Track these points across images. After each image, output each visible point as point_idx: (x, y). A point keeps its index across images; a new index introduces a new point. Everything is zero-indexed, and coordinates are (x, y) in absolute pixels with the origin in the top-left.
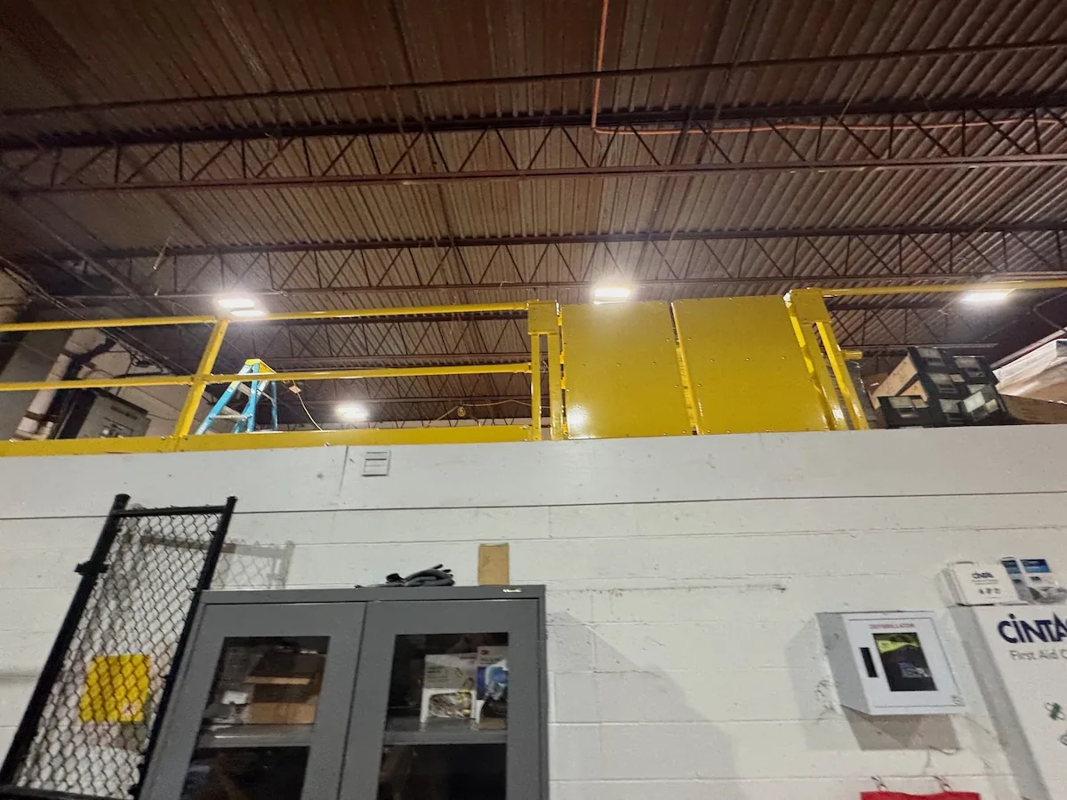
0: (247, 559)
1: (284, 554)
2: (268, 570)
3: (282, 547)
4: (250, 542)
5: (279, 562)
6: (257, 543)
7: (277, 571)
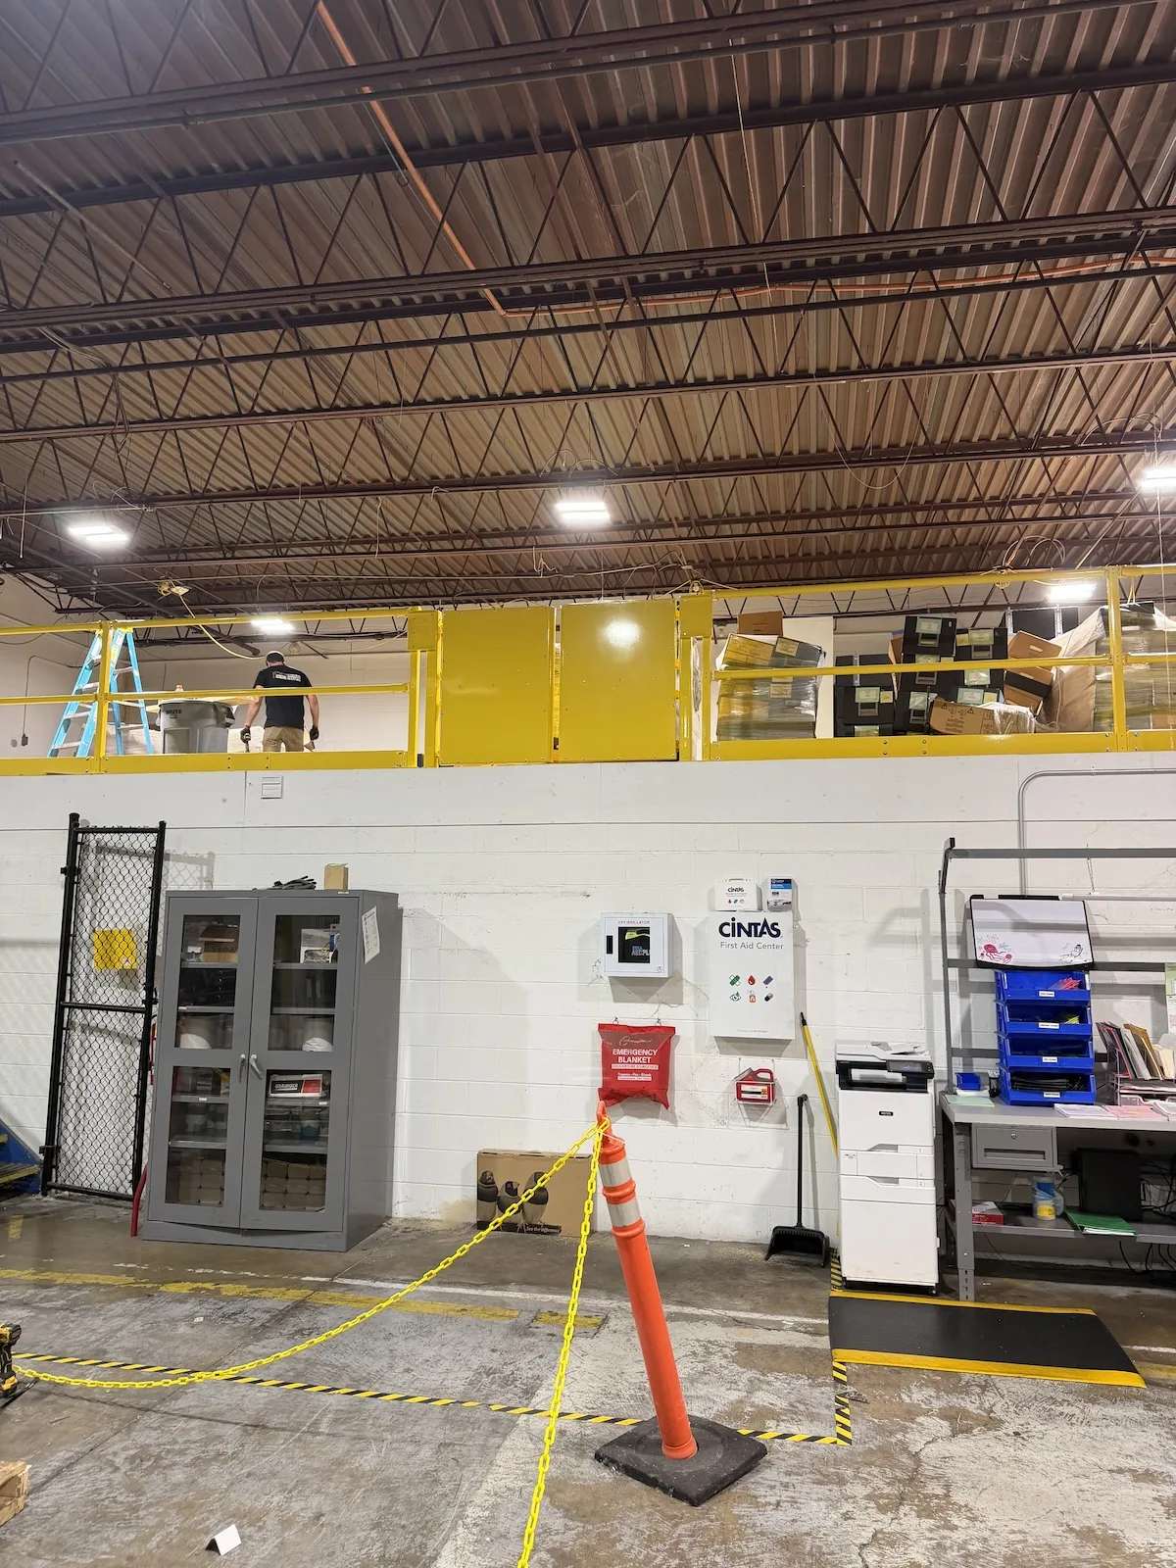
0: (181, 865)
1: (208, 861)
2: (198, 874)
3: (206, 856)
4: (181, 852)
5: (205, 868)
6: (185, 853)
7: (205, 875)
